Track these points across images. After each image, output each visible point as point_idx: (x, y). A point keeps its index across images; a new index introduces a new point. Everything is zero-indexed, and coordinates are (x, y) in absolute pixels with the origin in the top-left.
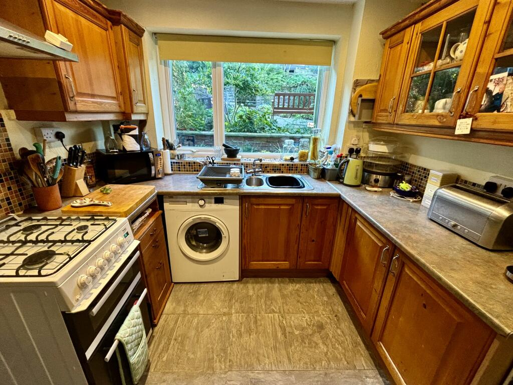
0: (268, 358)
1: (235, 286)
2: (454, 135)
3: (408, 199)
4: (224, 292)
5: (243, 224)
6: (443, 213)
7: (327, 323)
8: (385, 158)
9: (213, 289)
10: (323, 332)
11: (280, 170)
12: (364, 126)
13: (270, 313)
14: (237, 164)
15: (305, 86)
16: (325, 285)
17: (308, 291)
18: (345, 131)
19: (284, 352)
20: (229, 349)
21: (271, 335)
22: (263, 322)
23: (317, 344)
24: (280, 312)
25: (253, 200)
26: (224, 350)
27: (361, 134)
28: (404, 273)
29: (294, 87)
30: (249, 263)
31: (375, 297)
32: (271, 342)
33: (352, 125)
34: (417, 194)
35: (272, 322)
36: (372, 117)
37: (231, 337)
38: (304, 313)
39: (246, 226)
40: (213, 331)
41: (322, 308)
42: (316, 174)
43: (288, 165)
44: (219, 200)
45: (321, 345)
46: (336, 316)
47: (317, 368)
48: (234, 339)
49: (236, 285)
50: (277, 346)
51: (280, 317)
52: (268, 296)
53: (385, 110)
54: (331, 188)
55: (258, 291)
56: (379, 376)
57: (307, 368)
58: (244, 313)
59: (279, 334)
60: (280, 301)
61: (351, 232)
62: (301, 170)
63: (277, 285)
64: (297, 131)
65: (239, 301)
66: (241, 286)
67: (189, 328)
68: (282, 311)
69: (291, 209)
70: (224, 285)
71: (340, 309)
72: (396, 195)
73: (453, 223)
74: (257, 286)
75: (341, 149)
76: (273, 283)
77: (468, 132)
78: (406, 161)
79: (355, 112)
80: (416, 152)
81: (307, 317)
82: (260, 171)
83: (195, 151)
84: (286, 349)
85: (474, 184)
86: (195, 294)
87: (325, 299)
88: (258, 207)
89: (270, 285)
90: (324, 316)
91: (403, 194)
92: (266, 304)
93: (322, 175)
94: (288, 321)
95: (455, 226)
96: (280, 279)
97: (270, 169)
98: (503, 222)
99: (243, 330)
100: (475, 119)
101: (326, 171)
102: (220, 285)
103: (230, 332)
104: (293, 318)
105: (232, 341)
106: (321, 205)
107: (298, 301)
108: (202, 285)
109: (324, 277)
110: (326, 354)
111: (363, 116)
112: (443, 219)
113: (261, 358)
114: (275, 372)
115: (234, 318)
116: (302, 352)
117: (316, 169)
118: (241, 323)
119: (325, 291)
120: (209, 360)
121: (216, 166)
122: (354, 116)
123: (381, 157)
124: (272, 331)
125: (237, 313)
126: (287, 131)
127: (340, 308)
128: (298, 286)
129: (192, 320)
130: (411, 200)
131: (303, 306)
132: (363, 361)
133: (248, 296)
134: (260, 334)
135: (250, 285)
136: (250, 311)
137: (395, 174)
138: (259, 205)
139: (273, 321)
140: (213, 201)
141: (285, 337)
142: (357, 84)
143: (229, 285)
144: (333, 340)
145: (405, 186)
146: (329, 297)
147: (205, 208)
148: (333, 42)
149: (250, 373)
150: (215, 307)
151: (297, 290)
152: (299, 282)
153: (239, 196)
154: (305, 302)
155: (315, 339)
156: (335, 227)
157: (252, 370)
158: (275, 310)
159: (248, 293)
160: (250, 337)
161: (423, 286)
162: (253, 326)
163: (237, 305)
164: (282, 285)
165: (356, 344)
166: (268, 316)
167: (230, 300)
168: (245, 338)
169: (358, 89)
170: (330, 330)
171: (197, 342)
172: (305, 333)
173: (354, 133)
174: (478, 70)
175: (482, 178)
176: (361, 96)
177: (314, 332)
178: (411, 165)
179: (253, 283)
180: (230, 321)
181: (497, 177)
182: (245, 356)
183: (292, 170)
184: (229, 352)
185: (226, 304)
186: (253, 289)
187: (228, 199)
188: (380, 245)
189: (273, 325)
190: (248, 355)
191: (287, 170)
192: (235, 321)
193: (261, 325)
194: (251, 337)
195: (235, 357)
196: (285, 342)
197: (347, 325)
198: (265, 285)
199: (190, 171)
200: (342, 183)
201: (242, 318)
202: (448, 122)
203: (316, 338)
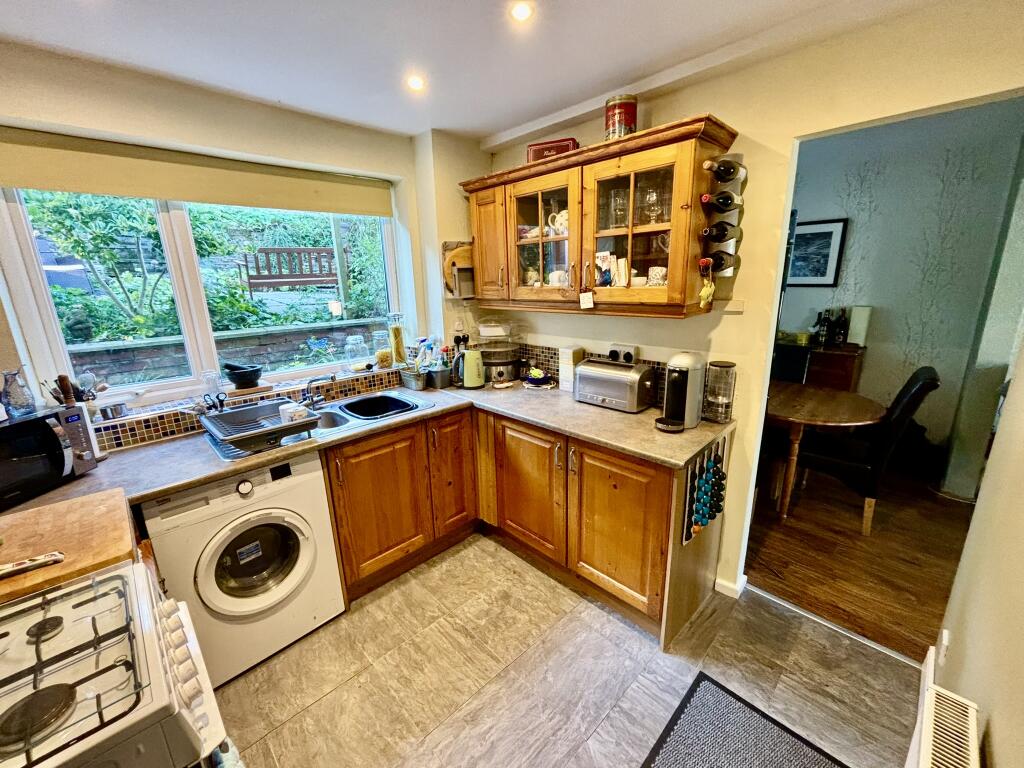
0: (468, 677)
1: (344, 623)
2: (579, 309)
3: (545, 387)
4: (330, 643)
5: (336, 499)
6: (589, 392)
7: (509, 587)
8: (501, 342)
9: (304, 652)
10: (512, 600)
11: (354, 389)
12: (465, 303)
13: (430, 623)
14: (268, 397)
15: (280, 230)
16: (478, 543)
17: (462, 563)
18: (444, 314)
19: (483, 656)
20: (404, 711)
21: (451, 649)
22: (428, 642)
23: (514, 618)
24: (444, 614)
25: (348, 450)
26: (397, 719)
27: (463, 315)
28: (585, 464)
29: (256, 230)
30: (358, 567)
31: (559, 513)
32: (459, 657)
33: (450, 304)
34: (551, 379)
35: (442, 633)
36: (474, 292)
37: (394, 694)
38: (475, 593)
39: (342, 503)
40: (357, 711)
41: (493, 573)
42: (420, 384)
43: (365, 378)
44: (281, 471)
45: (519, 616)
46: (515, 573)
47: (531, 642)
48: (402, 694)
49: (344, 621)
50: (469, 655)
51: (449, 619)
52: (410, 605)
53: (492, 283)
54: (454, 398)
55: (390, 605)
56: (590, 604)
57: (521, 651)
58: (389, 650)
59: (462, 640)
60: (433, 600)
61: (500, 448)
62: (389, 382)
63: (413, 582)
64: (316, 318)
65: (368, 640)
66: (356, 617)
67: (305, 742)
68: (447, 611)
69: (410, 446)
70: (322, 633)
71: (514, 563)
72: (530, 386)
73: (601, 398)
74: (384, 601)
75: (443, 339)
76: (406, 582)
77: (591, 306)
78: (525, 343)
79: (452, 285)
80: (532, 329)
81: (482, 596)
82: (322, 400)
83: (142, 391)
84: (483, 650)
85: (599, 356)
86: (273, 684)
87: (490, 560)
88: (357, 460)
89: (403, 588)
90: (500, 581)
91: (537, 382)
92: (415, 616)
93: (429, 382)
94: (462, 616)
95: (604, 400)
96: (412, 571)
97: (337, 393)
98: (636, 386)
99: (406, 672)
100: (595, 293)
101: (434, 375)
102: (315, 638)
103: (389, 690)
104: (466, 609)
105: (401, 699)
106: (450, 425)
107: (459, 584)
108: (275, 661)
109: (471, 534)
110: (530, 621)
111: (463, 291)
112: (592, 398)
113: (459, 685)
114: (488, 686)
115: (378, 667)
116: (504, 640)
117: (418, 376)
118: (397, 666)
119: (483, 551)
120: (383, 751)
121: (227, 410)
122: (452, 291)
123: (496, 343)
124: (451, 643)
125: (378, 658)
126: (295, 319)
127: (513, 561)
128: (445, 566)
129: (301, 727)
130: (549, 387)
131: (468, 586)
132: (568, 599)
133: (379, 623)
134: (434, 659)
135: (370, 606)
136: (398, 640)
137: (519, 360)
138: (357, 456)
139: (442, 630)
140: (269, 476)
141: (472, 637)
142: (446, 247)
143: (332, 628)
144: (528, 601)
145: (536, 373)
146: (493, 556)
147: (255, 497)
148: (389, 183)
149: (457, 714)
150: (331, 676)
151: (447, 571)
152: (443, 560)
153: (319, 451)
154: (469, 579)
155: (508, 614)
156: (473, 450)
157: (458, 707)
158: (436, 615)
159: (375, 619)
160: (424, 674)
161: (608, 468)
162: (418, 657)
163: (371, 647)
164: (421, 577)
165: (553, 588)
166: (431, 629)
167: (352, 648)
168: (419, 679)
169: (449, 255)
170: (517, 593)
171: (339, 745)
172: (493, 616)
173: (455, 314)
174: (585, 246)
175: (604, 348)
176: (454, 264)
177: (503, 607)
178: (532, 346)
179: (372, 601)
180: (375, 676)
181: (614, 344)
182: (436, 700)
183: (375, 385)
184: (407, 715)
185: (349, 657)
186: (382, 607)
187: (297, 463)
188: (548, 446)
189: (446, 635)
190: (439, 696)
191: (367, 387)
192: (382, 670)
193: (429, 647)
194: (426, 670)
195: (421, 713)
196: (476, 644)
197: (533, 575)
198: (395, 593)
199: (151, 438)
200: (462, 387)
201: (393, 659)
202: (572, 296)
203: (510, 612)
